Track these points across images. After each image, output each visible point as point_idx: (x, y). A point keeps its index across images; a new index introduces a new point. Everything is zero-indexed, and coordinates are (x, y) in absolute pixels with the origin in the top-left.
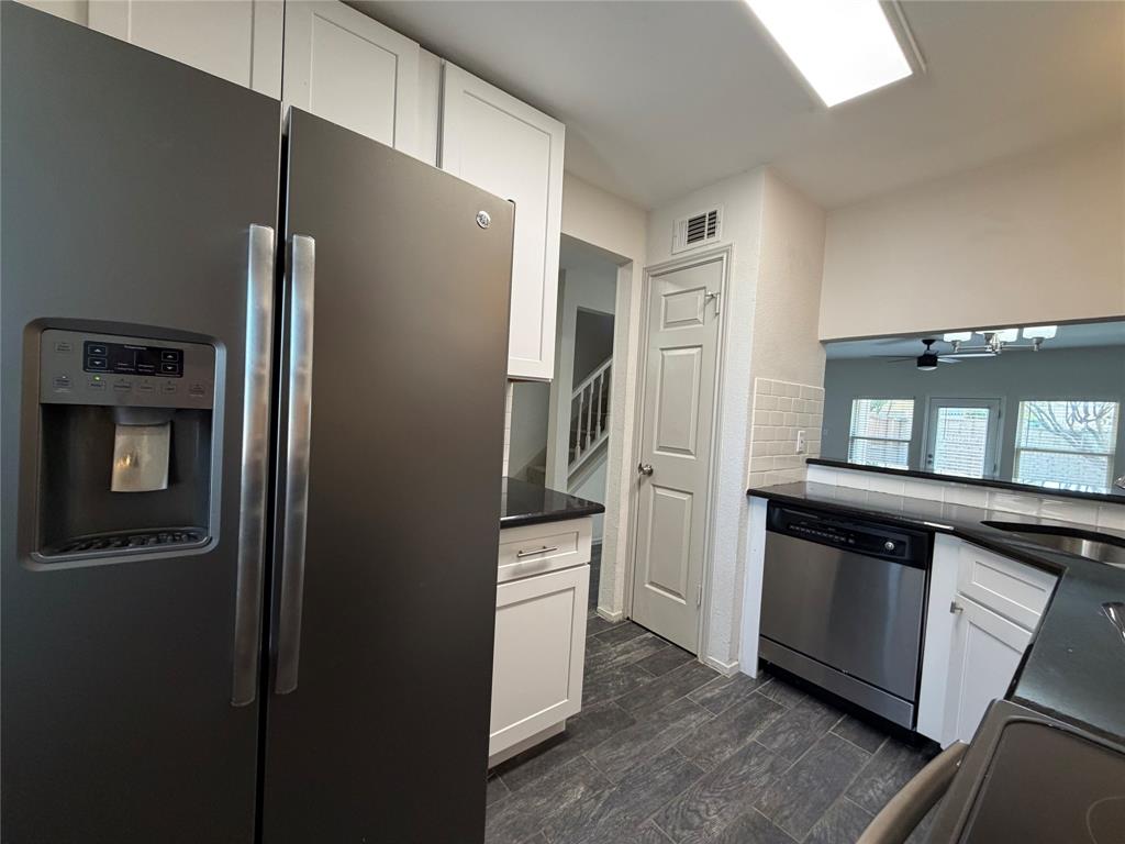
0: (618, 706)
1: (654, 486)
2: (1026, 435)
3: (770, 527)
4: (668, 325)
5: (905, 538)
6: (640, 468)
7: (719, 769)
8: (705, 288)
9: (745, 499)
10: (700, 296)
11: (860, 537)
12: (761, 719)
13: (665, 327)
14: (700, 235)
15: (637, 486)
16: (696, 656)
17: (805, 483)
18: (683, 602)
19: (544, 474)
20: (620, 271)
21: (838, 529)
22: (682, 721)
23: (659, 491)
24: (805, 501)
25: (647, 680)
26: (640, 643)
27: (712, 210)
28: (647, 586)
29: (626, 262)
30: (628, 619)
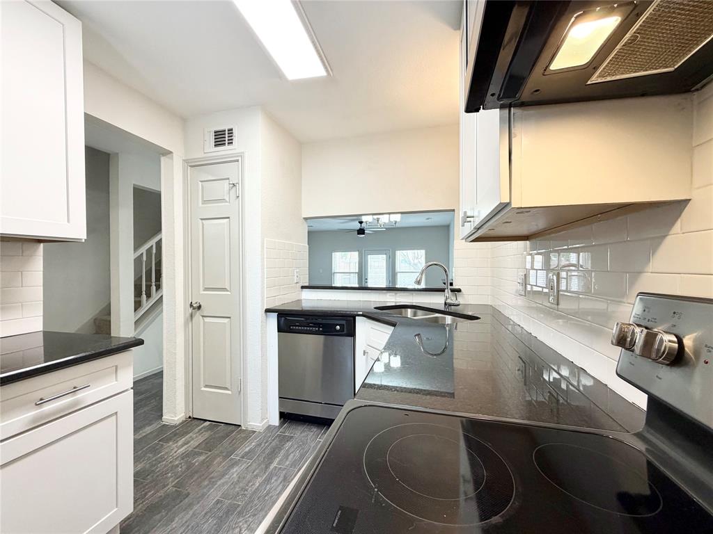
0: (174, 489)
1: (203, 316)
2: (400, 266)
3: (280, 330)
4: (204, 202)
5: (344, 322)
6: (191, 305)
7: (250, 498)
8: (228, 179)
9: (264, 315)
10: (226, 184)
11: (324, 326)
12: (280, 449)
13: (202, 204)
14: (223, 142)
15: (189, 319)
16: (240, 426)
17: (301, 300)
18: (229, 392)
19: (110, 321)
20: (163, 159)
21: (314, 324)
22: (227, 476)
23: (207, 320)
24: (302, 311)
25: (202, 458)
26: (199, 432)
27: (230, 127)
28: (203, 389)
29: (167, 153)
30: (190, 417)
